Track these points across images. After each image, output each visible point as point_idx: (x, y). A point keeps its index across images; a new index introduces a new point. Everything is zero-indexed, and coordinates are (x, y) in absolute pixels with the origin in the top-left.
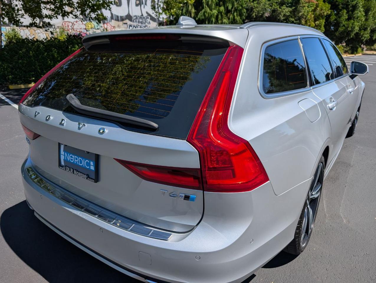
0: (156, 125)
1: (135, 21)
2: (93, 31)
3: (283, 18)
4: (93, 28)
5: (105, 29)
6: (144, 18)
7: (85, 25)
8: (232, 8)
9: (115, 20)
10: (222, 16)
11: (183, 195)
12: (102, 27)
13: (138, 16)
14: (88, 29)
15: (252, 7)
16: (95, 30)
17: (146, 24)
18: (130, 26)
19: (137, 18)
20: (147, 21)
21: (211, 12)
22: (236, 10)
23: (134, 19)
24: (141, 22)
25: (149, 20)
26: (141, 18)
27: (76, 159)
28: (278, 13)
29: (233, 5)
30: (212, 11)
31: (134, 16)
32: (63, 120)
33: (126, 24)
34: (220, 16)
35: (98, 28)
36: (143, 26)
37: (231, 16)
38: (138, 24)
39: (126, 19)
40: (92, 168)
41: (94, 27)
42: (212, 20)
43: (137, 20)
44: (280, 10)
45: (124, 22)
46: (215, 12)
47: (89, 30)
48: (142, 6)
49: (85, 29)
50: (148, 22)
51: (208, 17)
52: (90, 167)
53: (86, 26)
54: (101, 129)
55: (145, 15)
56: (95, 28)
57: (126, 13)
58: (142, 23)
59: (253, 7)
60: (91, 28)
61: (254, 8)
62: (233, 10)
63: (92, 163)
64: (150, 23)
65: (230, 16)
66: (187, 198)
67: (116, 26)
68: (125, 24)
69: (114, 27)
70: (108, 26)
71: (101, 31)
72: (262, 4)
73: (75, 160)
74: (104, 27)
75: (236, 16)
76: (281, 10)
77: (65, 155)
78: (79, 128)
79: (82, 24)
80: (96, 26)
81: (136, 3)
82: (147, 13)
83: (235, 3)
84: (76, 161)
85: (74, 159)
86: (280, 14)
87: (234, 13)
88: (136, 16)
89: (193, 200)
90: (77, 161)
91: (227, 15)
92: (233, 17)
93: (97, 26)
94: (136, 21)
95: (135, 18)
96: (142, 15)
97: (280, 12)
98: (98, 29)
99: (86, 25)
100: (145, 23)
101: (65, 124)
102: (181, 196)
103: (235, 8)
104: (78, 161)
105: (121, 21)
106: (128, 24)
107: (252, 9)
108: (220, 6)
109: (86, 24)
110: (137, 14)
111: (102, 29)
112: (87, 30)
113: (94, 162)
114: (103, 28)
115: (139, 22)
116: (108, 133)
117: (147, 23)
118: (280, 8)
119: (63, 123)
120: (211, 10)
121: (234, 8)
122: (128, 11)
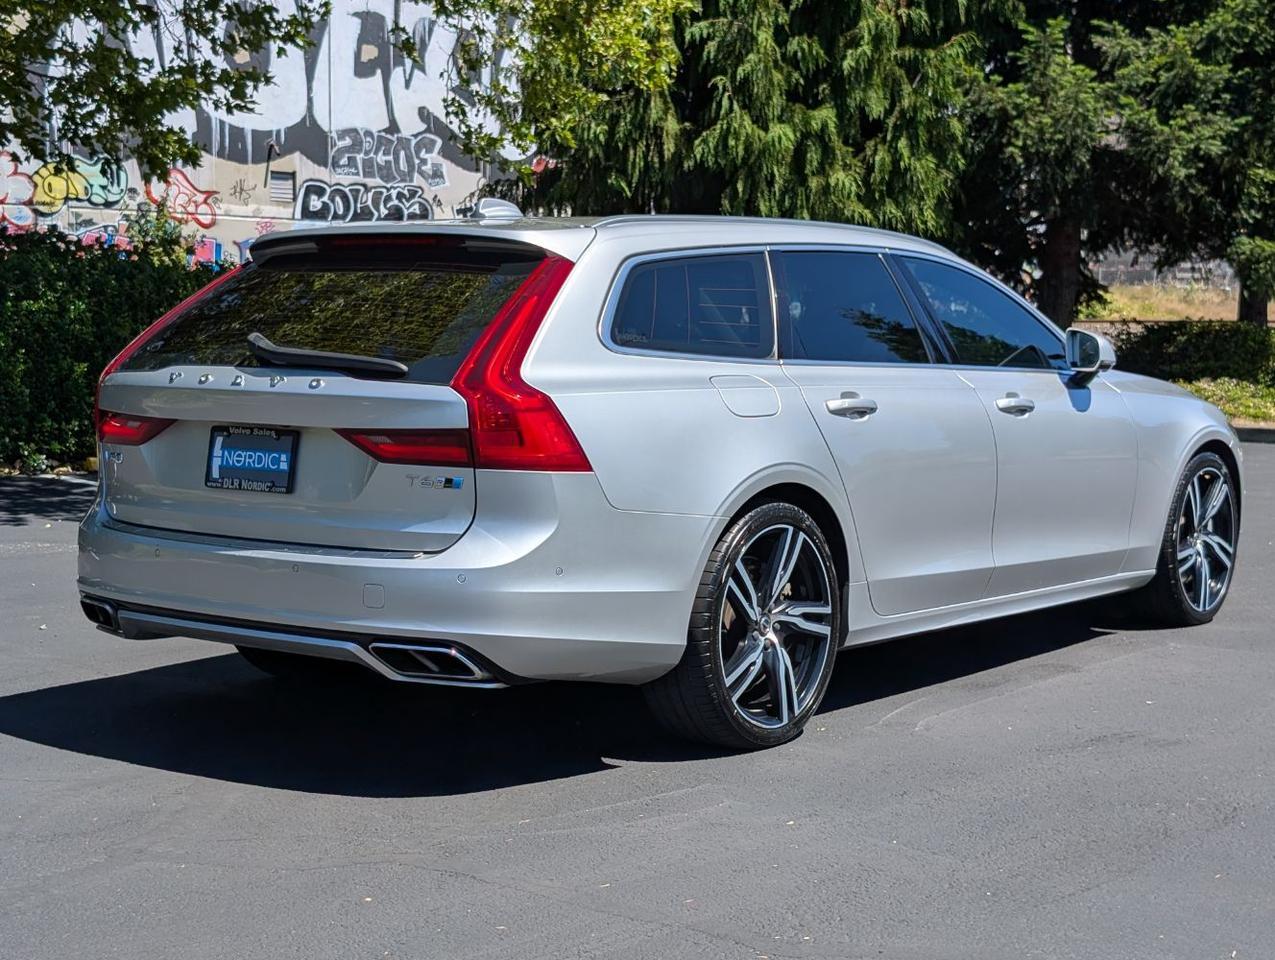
0: (404, 368)
1: (344, 161)
2: (77, 215)
3: (1183, 173)
4: (78, 199)
5: (153, 207)
6: (404, 143)
7: (30, 177)
8: (888, 112)
9: (220, 154)
10: (827, 152)
11: (444, 480)
12: (133, 191)
13: (368, 133)
14: (44, 204)
15: (1003, 110)
16: (87, 213)
17: (418, 180)
18: (309, 191)
19: (356, 146)
20: (424, 162)
21: (762, 134)
22: (908, 124)
23: (341, 151)
24: (380, 168)
25: (433, 157)
26: (381, 143)
27: (250, 456)
28: (1153, 147)
29: (894, 97)
30: (766, 129)
31: (343, 134)
32: (237, 377)
33: (292, 175)
34: (813, 156)
35: (112, 198)
36: (394, 193)
37: (881, 156)
38: (360, 179)
39: (287, 150)
40: (284, 466)
41: (82, 196)
42: (773, 175)
43: (360, 157)
44: (1162, 132)
45: (277, 165)
46: (783, 134)
47: (54, 209)
48: (397, 75)
49: (29, 203)
50: (427, 168)
51: (745, 160)
52: (279, 466)
53: (36, 186)
54: (314, 380)
55: (410, 125)
56: (89, 200)
57: (294, 115)
58: (386, 173)
59: (1009, 108)
60: (67, 199)
61: (1014, 113)
62: (891, 121)
63: (284, 457)
64: (437, 174)
65: (875, 152)
66: (449, 482)
67: (225, 190)
68: (278, 175)
69: (209, 194)
70: (173, 190)
71: (127, 218)
72: (1062, 93)
73: (247, 460)
74: (148, 193)
75: (906, 153)
76: (1166, 129)
77: (223, 457)
78: (273, 386)
79: (15, 173)
80: (97, 189)
81: (358, 55)
82: (424, 114)
83: (907, 89)
84: (249, 463)
85: (243, 458)
86: (1165, 149)
87: (896, 138)
88: (352, 132)
89: (458, 486)
90: (251, 461)
91: (859, 149)
92: (888, 159)
93: (104, 188)
94: (352, 162)
95: (348, 141)
96: (393, 127)
97: (1167, 141)
98: (108, 205)
99: (37, 178)
100: (407, 176)
101: (243, 384)
102: (440, 482)
103: (903, 112)
104: (254, 462)
105: (255, 161)
106: (299, 180)
107: (1004, 117)
108: (817, 104)
109: (37, 173)
110: (360, 124)
111: (133, 205)
112: (42, 208)
113: (289, 455)
114: (141, 198)
115: (369, 169)
116: (324, 387)
117: (421, 173)
118: (1164, 119)
119: (238, 381)
120: (762, 122)
121: (896, 113)
122: (305, 103)
